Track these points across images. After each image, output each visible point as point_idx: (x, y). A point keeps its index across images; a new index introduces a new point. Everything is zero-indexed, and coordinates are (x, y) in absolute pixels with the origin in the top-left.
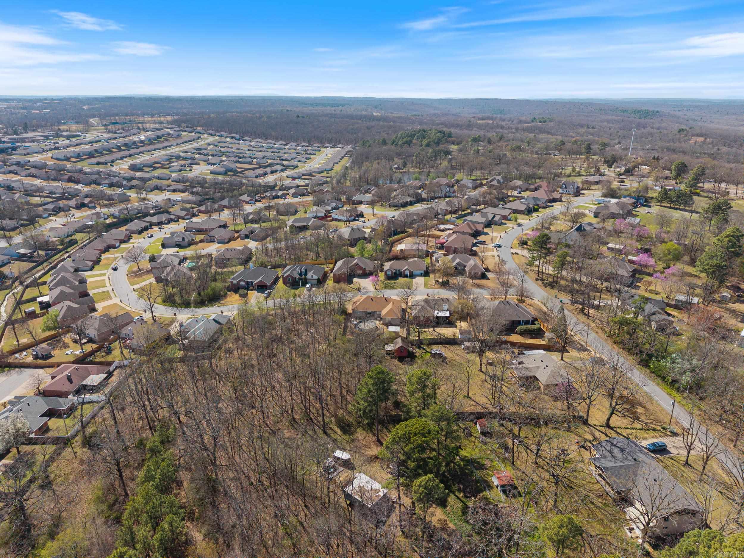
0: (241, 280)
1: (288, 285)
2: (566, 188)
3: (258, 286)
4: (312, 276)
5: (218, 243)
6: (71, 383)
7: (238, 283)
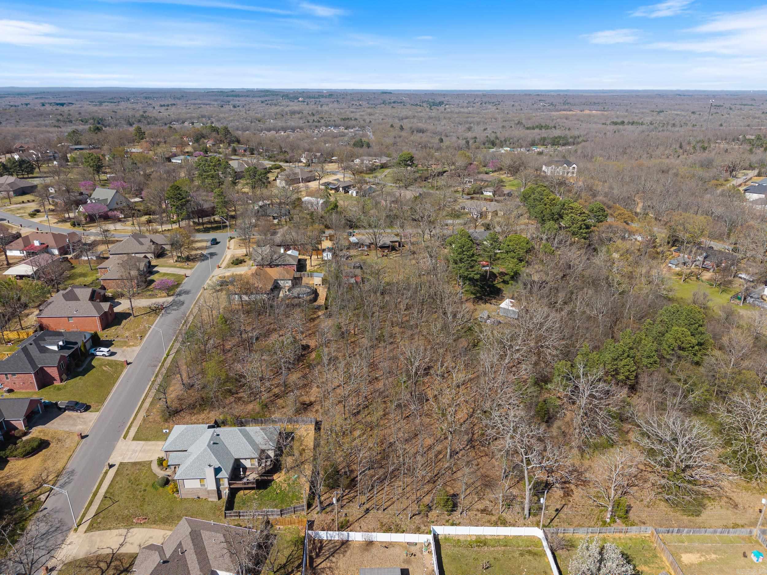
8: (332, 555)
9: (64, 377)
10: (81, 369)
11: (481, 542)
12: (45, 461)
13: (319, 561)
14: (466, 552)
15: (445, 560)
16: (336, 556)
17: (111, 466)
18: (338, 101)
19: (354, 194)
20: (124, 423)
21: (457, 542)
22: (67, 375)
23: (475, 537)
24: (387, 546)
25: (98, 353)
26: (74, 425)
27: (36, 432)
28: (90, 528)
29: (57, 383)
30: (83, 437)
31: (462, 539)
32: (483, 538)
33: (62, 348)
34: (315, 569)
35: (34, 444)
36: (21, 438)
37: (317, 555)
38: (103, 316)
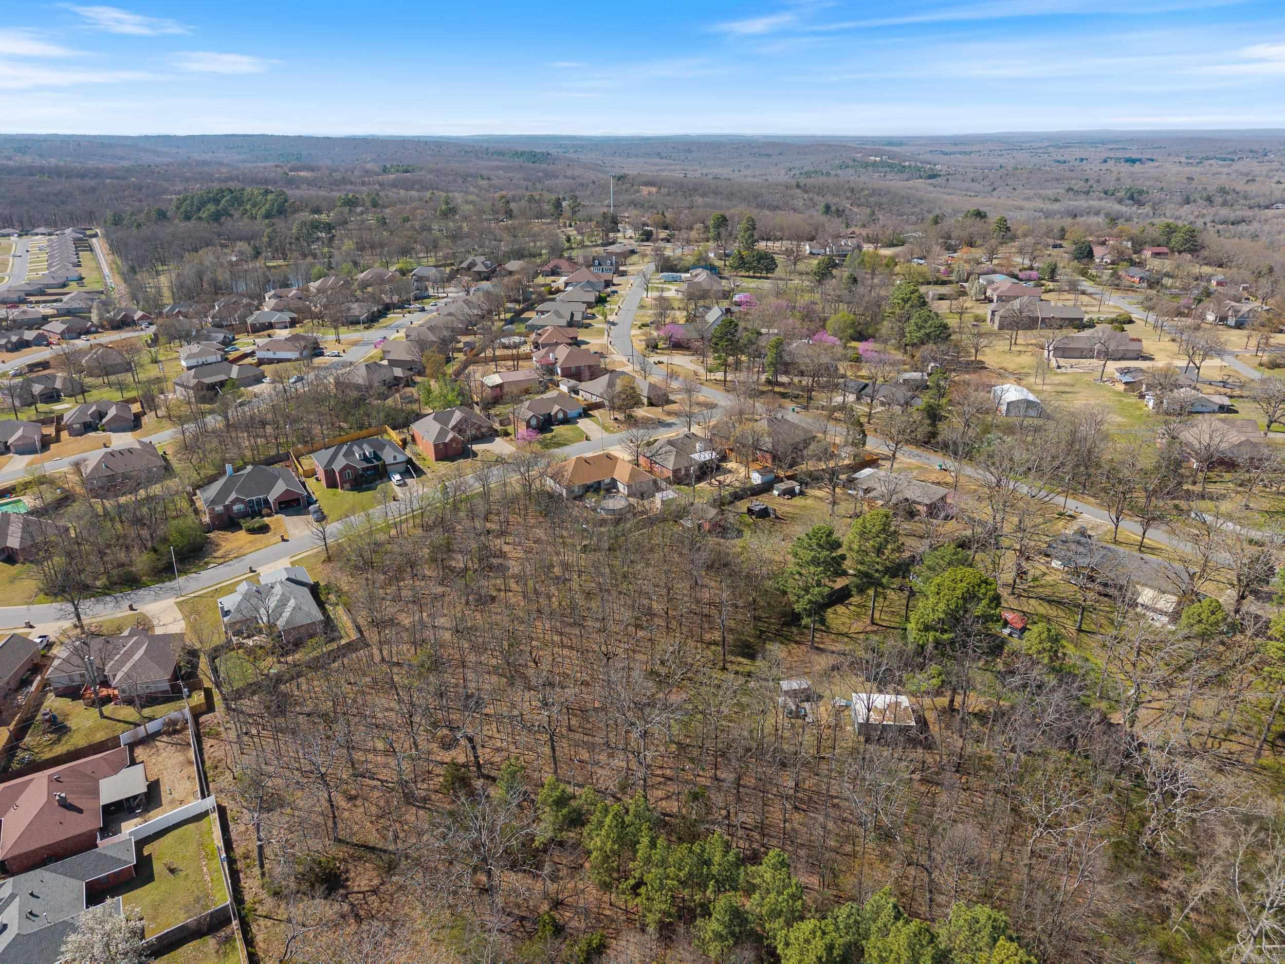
0: (234, 502)
1: (347, 486)
2: (600, 264)
3: (280, 503)
4: (395, 458)
5: (21, 453)
6: (80, 811)
7: (228, 508)
8: (172, 744)
12: (249, 542)
13: (165, 738)
14: (194, 845)
17: (252, 571)
19: (1151, 405)
21: (209, 832)
22: (351, 486)
25: (391, 479)
26: (296, 528)
27: (274, 520)
29: (339, 489)
30: (284, 540)
33: (366, 459)
34: (154, 740)
35: (257, 525)
36: (263, 516)
37: (169, 734)
38: (441, 446)
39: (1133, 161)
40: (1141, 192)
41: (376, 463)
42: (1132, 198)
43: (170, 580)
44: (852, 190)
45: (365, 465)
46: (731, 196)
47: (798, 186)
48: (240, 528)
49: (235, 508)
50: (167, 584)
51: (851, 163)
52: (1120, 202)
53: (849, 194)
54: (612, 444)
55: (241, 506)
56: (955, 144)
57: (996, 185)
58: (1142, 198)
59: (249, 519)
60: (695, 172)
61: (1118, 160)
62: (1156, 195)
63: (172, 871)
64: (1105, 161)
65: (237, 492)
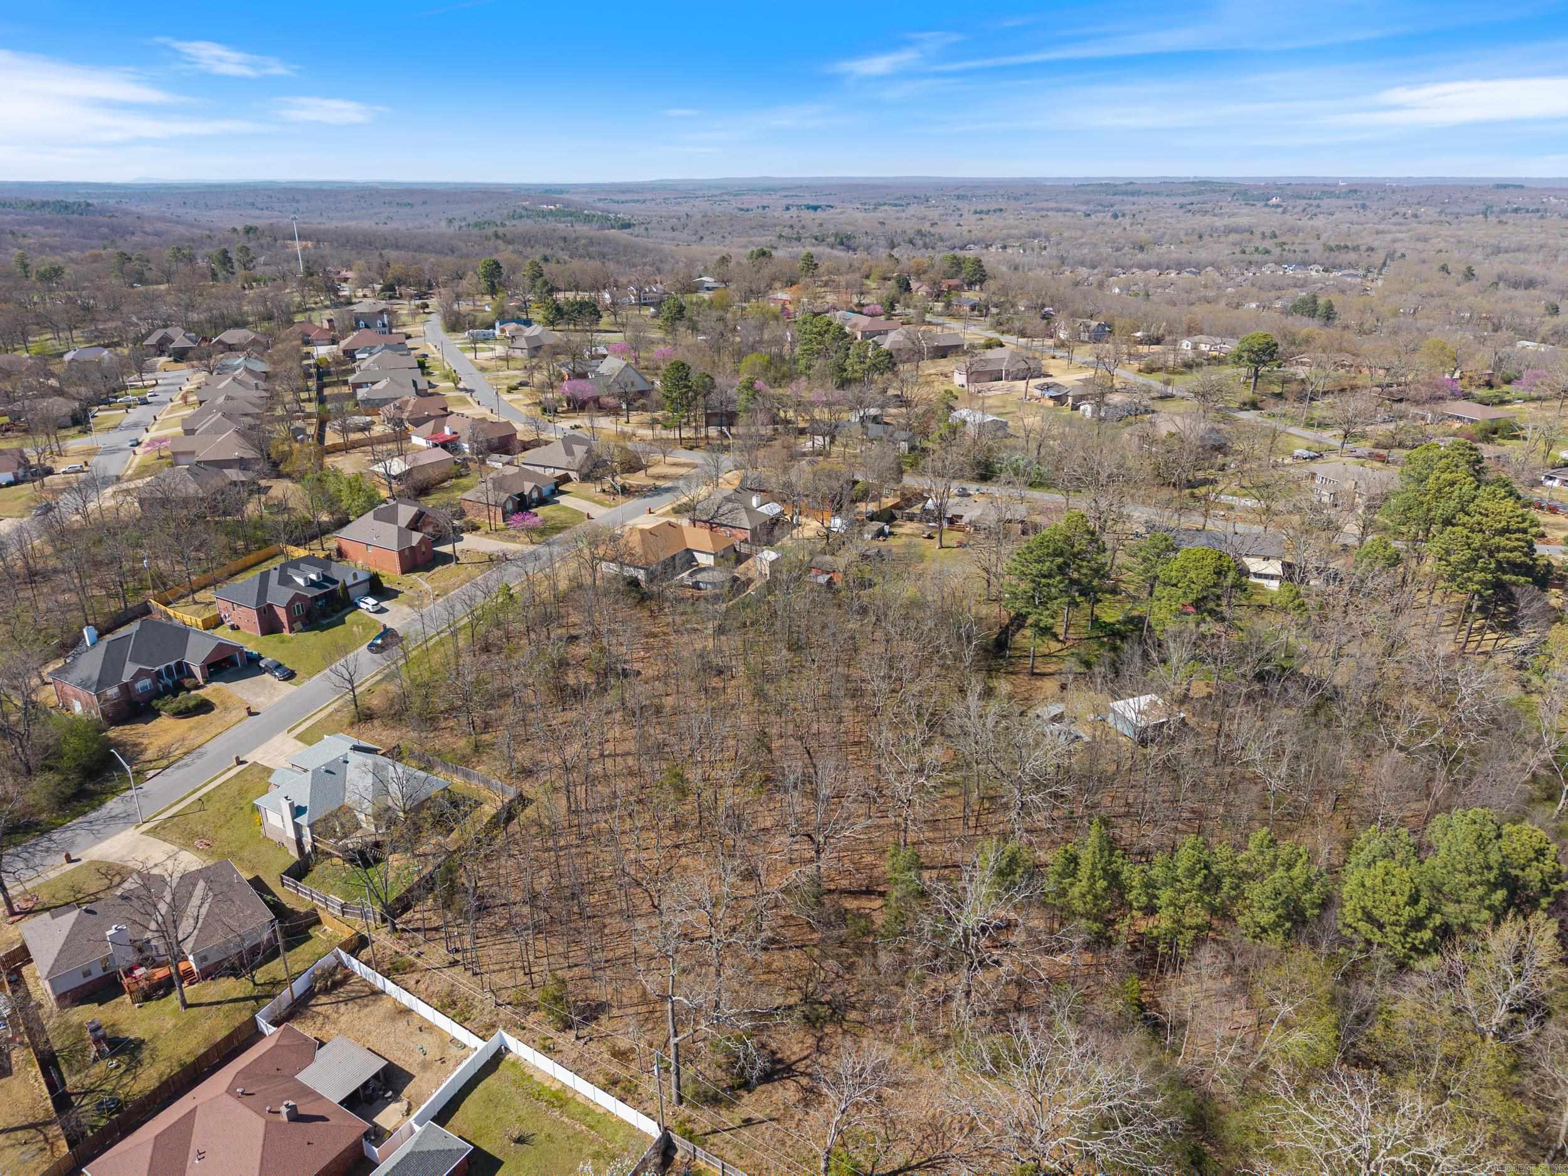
0: (135, 677)
3: (209, 667)
4: (355, 576)
6: (323, 1119)
7: (126, 688)
8: (346, 1002)
9: (298, 625)
10: (324, 622)
11: (561, 1099)
12: (191, 729)
13: (323, 999)
14: (519, 1101)
15: (476, 1094)
16: (350, 1005)
17: (240, 763)
18: (1364, 207)
19: (1088, 414)
20: (308, 711)
21: (524, 1078)
22: (304, 625)
23: (558, 1086)
24: (426, 1027)
25: (362, 605)
26: (257, 695)
27: (211, 691)
28: (153, 832)
29: (286, 633)
30: (251, 714)
31: (537, 1077)
32: (570, 1095)
33: (313, 584)
34: (307, 1007)
35: (192, 703)
36: (189, 690)
37: (326, 991)
38: (407, 553)
39: (815, 208)
40: (848, 237)
41: (332, 587)
42: (842, 243)
43: (94, 809)
44: (565, 239)
45: (318, 592)
46: (420, 248)
47: (497, 236)
48: (156, 714)
49: (139, 685)
50: (93, 815)
51: (524, 213)
52: (832, 247)
53: (562, 244)
54: (636, 515)
55: (147, 682)
56: (623, 192)
57: (701, 234)
58: (852, 243)
59: (168, 697)
60: (365, 224)
61: (799, 207)
62: (865, 240)
63: (520, 1140)
64: (788, 209)
65: (134, 660)
